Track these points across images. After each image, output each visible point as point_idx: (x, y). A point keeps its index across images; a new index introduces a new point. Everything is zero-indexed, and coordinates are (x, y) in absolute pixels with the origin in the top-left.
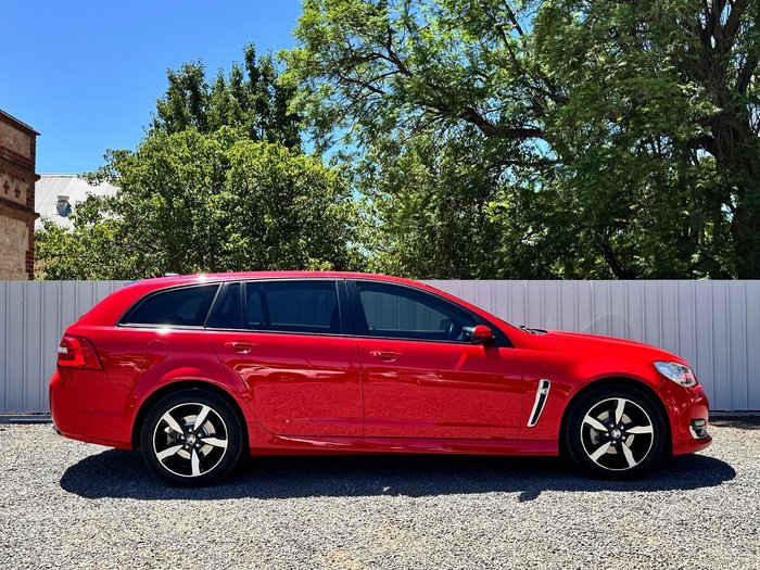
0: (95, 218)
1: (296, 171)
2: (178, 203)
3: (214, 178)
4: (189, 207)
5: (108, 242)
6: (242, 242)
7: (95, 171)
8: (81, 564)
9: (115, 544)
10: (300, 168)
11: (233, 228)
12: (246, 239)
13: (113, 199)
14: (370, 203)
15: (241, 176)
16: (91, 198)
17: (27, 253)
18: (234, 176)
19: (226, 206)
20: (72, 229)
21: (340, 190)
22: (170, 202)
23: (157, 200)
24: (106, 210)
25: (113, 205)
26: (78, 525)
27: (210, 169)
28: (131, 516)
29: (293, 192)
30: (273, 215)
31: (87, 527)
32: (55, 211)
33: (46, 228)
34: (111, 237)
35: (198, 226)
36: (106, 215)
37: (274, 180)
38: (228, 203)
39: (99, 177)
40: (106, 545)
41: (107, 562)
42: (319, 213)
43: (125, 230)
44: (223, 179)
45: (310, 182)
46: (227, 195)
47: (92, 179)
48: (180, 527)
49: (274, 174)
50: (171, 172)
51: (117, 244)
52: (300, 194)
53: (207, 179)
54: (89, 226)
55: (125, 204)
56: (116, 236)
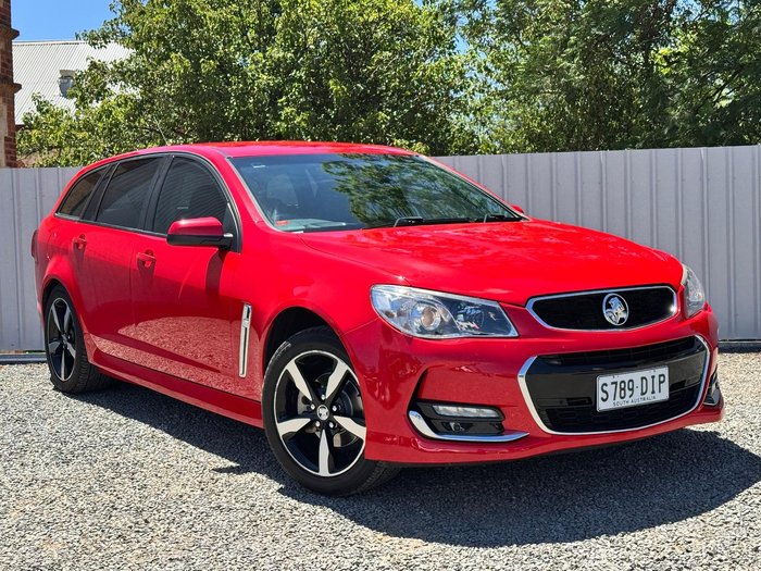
0: (101, 93)
1: (374, 16)
2: (208, 66)
3: (260, 32)
4: (225, 72)
5: (117, 125)
6: (298, 119)
7: (98, 28)
8: (29, 538)
9: (81, 511)
10: (380, 10)
11: (287, 100)
12: (304, 115)
13: (122, 64)
14: (482, 57)
15: (297, 25)
16: (93, 65)
17: (6, 139)
18: (285, 25)
19: (275, 68)
20: (74, 110)
21: (439, 40)
22: (197, 66)
23: (177, 63)
24: (116, 81)
25: (122, 73)
26: (35, 486)
27: (252, 18)
28: (110, 474)
29: (371, 47)
30: (341, 79)
31: (47, 489)
32: (58, 91)
33: (39, 109)
34: (121, 118)
35: (237, 98)
36: (116, 89)
37: (342, 28)
38: (278, 63)
39: (105, 37)
40: (69, 512)
41: (65, 535)
42: (407, 76)
43: (139, 108)
44: (271, 31)
45: (394, 31)
46: (276, 53)
47: (95, 40)
48: (176, 489)
49: (342, 21)
50: (198, 22)
51: (130, 128)
52: (381, 48)
53: (251, 34)
54: (96, 105)
55: (139, 72)
56: (127, 117)
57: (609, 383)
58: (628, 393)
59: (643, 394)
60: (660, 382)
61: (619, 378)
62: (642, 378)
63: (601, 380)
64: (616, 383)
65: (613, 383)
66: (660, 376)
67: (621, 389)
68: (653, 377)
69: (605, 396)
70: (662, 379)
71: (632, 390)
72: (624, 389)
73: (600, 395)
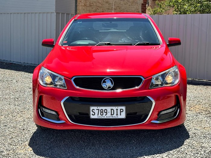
17: (142, 4)
57: (95, 110)
58: (105, 114)
59: (111, 115)
60: (121, 112)
61: (100, 108)
62: (111, 109)
63: (92, 108)
64: (99, 110)
65: (97, 109)
66: (121, 109)
67: (101, 112)
68: (117, 110)
69: (93, 114)
70: (122, 110)
71: (107, 113)
72: (103, 112)
73: (91, 113)
